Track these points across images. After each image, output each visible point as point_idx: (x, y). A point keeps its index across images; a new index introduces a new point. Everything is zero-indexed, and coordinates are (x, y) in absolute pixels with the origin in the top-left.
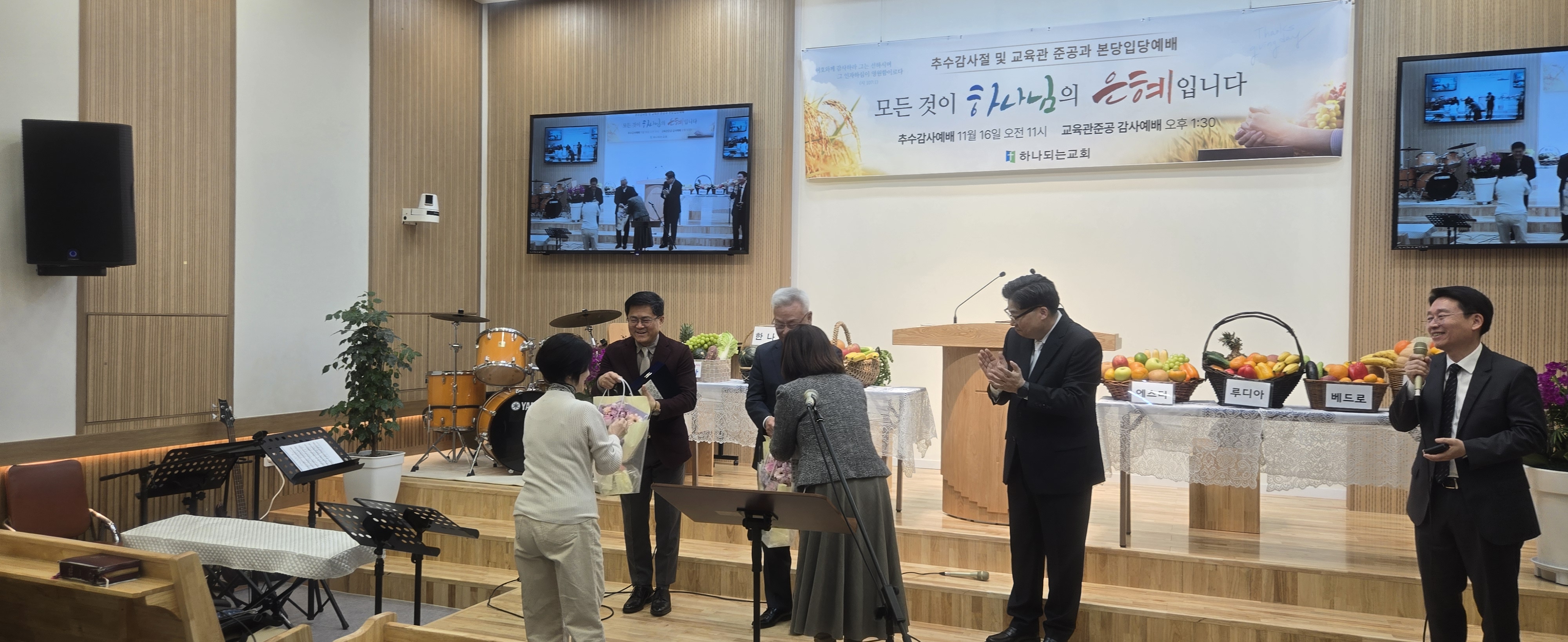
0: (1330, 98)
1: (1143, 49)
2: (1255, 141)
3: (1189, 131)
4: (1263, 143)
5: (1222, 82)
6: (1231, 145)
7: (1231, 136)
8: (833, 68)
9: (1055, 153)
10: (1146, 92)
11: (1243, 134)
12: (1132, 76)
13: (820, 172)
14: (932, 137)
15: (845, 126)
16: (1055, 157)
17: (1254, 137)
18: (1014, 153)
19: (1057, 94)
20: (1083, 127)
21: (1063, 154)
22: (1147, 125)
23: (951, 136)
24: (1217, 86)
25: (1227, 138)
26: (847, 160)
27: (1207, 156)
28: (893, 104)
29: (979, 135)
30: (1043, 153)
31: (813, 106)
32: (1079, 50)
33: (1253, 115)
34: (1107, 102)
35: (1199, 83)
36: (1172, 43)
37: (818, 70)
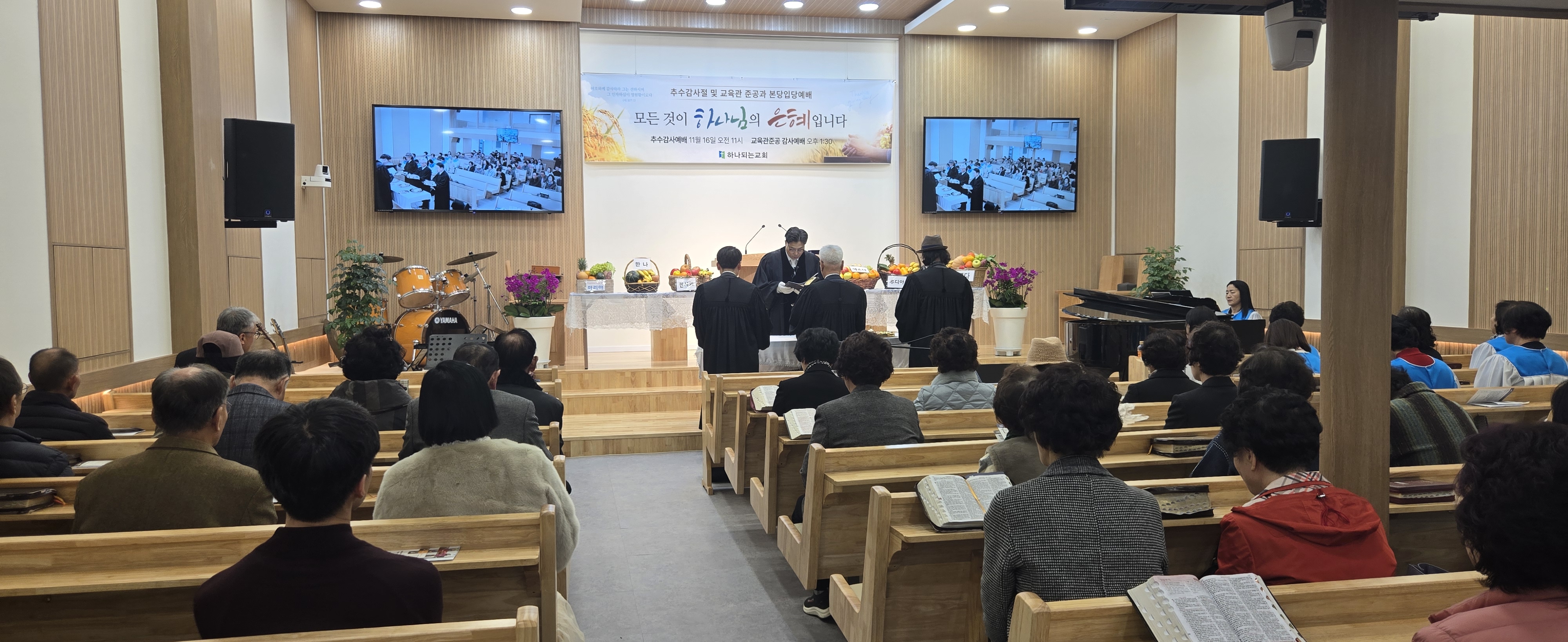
0: (886, 132)
1: (794, 97)
2: (852, 153)
3: (819, 144)
4: (855, 155)
5: (835, 119)
6: (840, 155)
7: (840, 150)
8: (604, 88)
9: (748, 154)
10: (796, 122)
11: (846, 149)
12: (789, 111)
13: (597, 158)
14: (673, 139)
15: (613, 127)
16: (748, 157)
17: (851, 151)
18: (724, 152)
19: (748, 118)
20: (763, 140)
21: (752, 155)
22: (797, 141)
23: (685, 139)
24: (833, 121)
25: (838, 151)
26: (616, 151)
27: (829, 160)
28: (647, 116)
29: (702, 140)
30: (741, 154)
31: (591, 113)
32: (760, 93)
33: (851, 139)
34: (776, 125)
35: (823, 119)
36: (809, 95)
37: (592, 88)
